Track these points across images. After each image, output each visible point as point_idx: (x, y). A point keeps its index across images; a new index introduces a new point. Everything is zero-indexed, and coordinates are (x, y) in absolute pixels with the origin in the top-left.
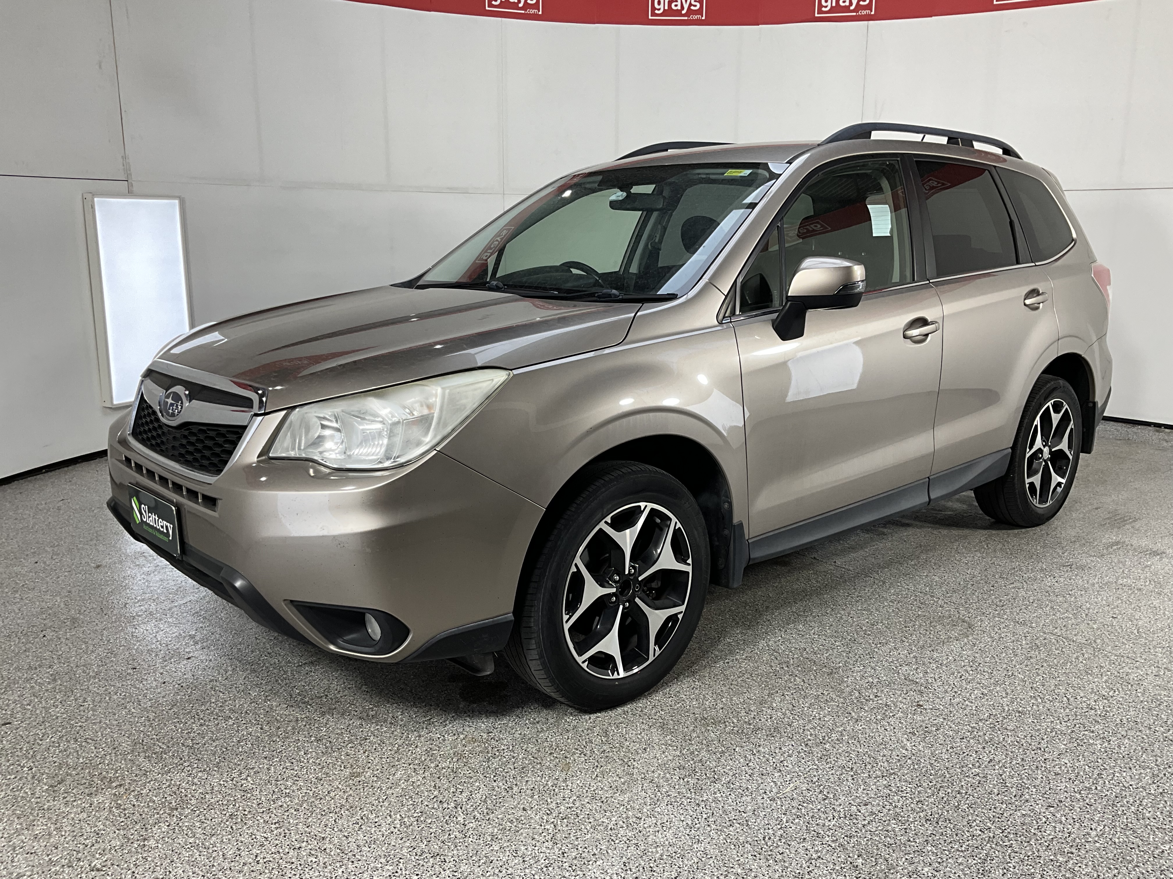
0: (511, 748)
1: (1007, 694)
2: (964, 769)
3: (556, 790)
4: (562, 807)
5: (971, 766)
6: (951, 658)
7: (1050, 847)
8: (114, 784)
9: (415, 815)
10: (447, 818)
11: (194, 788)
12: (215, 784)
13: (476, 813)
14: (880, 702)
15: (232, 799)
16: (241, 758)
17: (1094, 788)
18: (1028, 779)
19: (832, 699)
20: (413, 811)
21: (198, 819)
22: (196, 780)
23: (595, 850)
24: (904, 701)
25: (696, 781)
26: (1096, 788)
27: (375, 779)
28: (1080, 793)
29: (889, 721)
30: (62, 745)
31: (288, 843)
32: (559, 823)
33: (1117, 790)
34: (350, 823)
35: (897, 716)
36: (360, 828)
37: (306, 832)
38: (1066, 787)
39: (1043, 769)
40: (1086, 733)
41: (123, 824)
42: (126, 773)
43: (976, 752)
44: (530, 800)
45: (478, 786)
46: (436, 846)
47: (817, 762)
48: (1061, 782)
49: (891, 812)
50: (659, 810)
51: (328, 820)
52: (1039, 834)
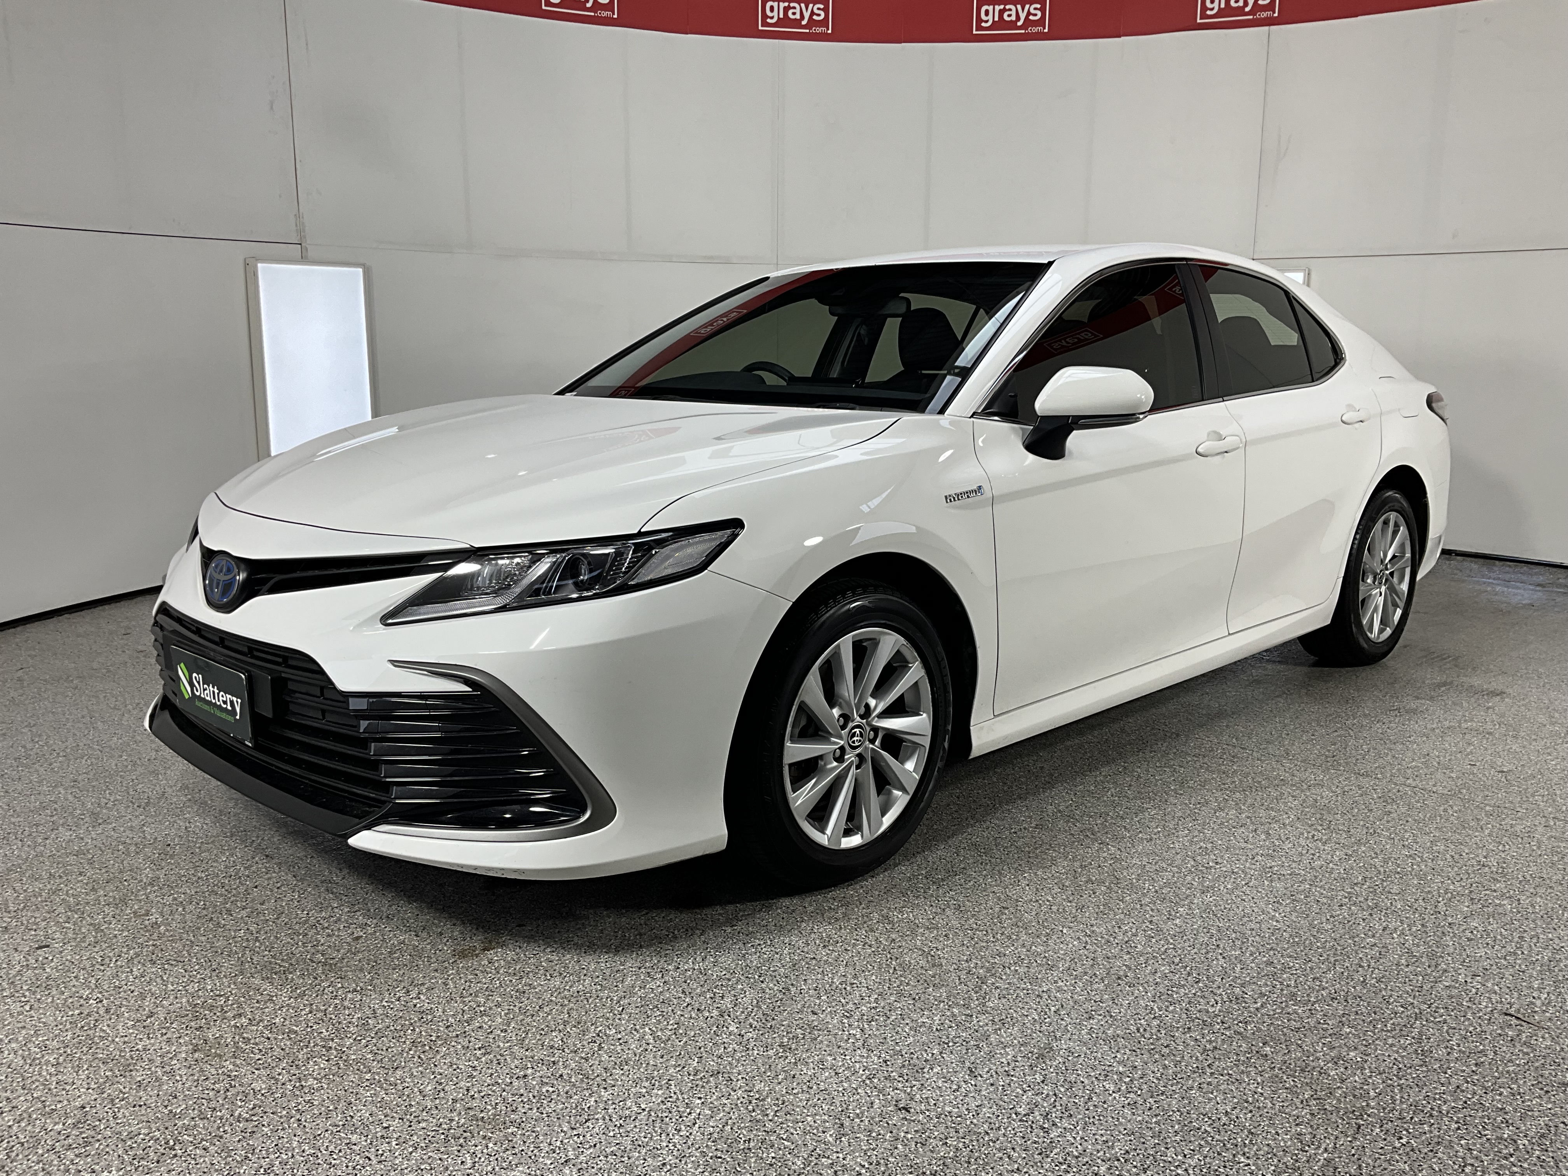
0: (769, 943)
1: (1376, 853)
2: (1356, 939)
3: (848, 988)
4: (863, 1008)
5: (1363, 936)
6: (1292, 817)
7: (1492, 1020)
8: (230, 1014)
9: (670, 1027)
10: (715, 1028)
11: (347, 1012)
12: (376, 1006)
13: (751, 1020)
14: (1224, 869)
15: (407, 1022)
16: (401, 972)
17: (1520, 953)
18: (1438, 947)
19: (1164, 870)
20: (665, 1023)
21: (368, 1050)
22: (346, 1003)
23: (925, 1055)
24: (1254, 867)
25: (1026, 969)
26: (1523, 953)
27: (599, 987)
28: (1505, 959)
29: (1243, 890)
30: (134, 970)
31: (507, 1071)
32: (866, 1026)
33: (1547, 954)
34: (585, 1043)
35: (1251, 884)
36: (600, 1048)
37: (526, 1057)
38: (1486, 953)
39: (1451, 935)
40: (1487, 892)
41: (261, 1062)
42: (243, 999)
43: (1364, 920)
44: (818, 1001)
45: (742, 990)
46: (712, 1063)
47: (1171, 941)
48: (1479, 948)
49: (1285, 992)
50: (992, 1005)
51: (552, 1040)
52: (1474, 1006)
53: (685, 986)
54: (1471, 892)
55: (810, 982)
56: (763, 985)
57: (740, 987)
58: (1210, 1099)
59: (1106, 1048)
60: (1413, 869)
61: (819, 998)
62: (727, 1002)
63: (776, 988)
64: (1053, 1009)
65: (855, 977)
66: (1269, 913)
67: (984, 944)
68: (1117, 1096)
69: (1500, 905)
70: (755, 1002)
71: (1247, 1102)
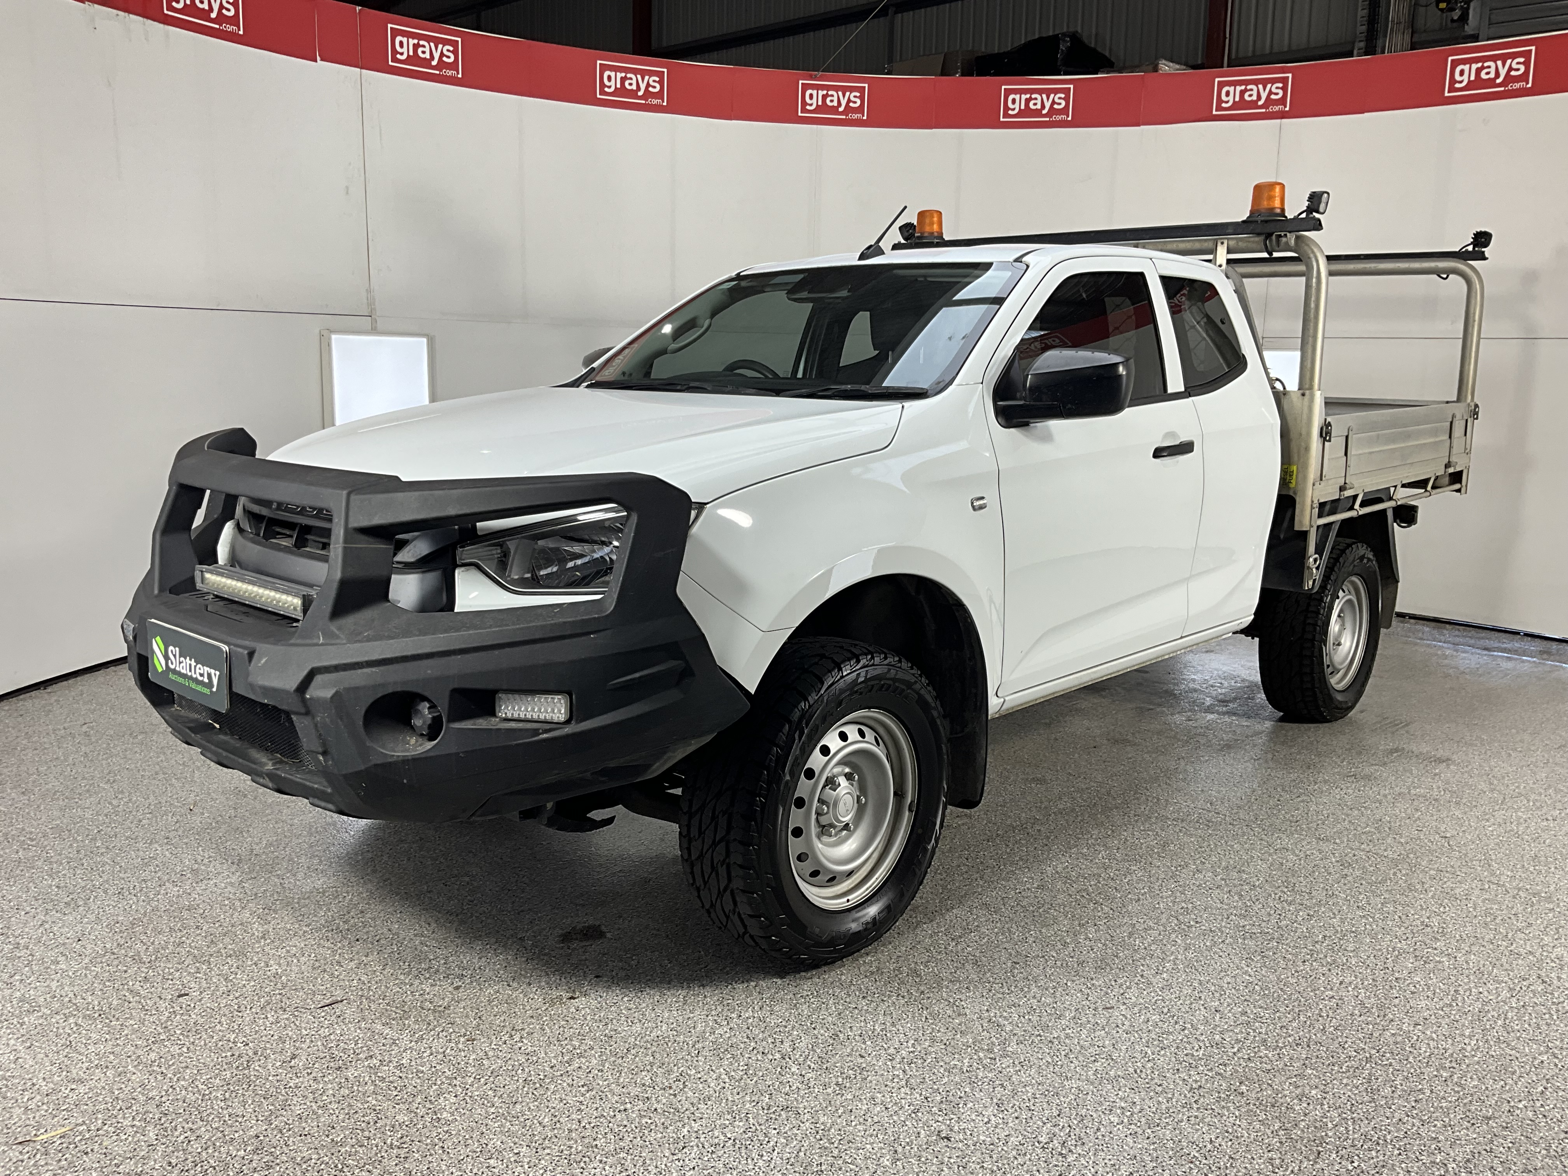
16: (502, 1019)
30: (269, 1016)
53: (748, 1032)
54: (1415, 950)
55: (855, 1029)
56: (816, 1032)
57: (795, 1033)
58: (1197, 1130)
59: (1109, 1087)
60: (1366, 929)
61: (864, 1043)
62: (787, 1047)
63: (826, 1034)
64: (1063, 1053)
65: (893, 1024)
66: (1242, 968)
67: (1001, 996)
68: (1120, 1127)
69: (1440, 962)
70: (810, 1046)
71: (1227, 1132)
